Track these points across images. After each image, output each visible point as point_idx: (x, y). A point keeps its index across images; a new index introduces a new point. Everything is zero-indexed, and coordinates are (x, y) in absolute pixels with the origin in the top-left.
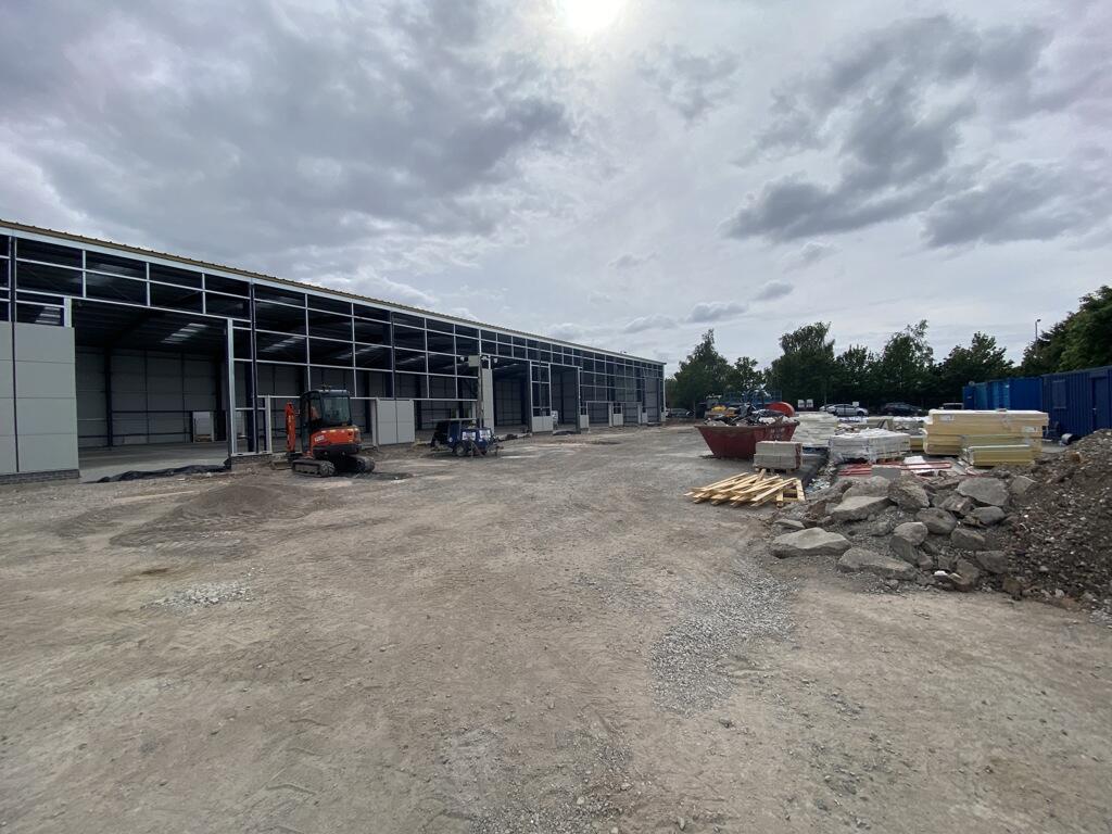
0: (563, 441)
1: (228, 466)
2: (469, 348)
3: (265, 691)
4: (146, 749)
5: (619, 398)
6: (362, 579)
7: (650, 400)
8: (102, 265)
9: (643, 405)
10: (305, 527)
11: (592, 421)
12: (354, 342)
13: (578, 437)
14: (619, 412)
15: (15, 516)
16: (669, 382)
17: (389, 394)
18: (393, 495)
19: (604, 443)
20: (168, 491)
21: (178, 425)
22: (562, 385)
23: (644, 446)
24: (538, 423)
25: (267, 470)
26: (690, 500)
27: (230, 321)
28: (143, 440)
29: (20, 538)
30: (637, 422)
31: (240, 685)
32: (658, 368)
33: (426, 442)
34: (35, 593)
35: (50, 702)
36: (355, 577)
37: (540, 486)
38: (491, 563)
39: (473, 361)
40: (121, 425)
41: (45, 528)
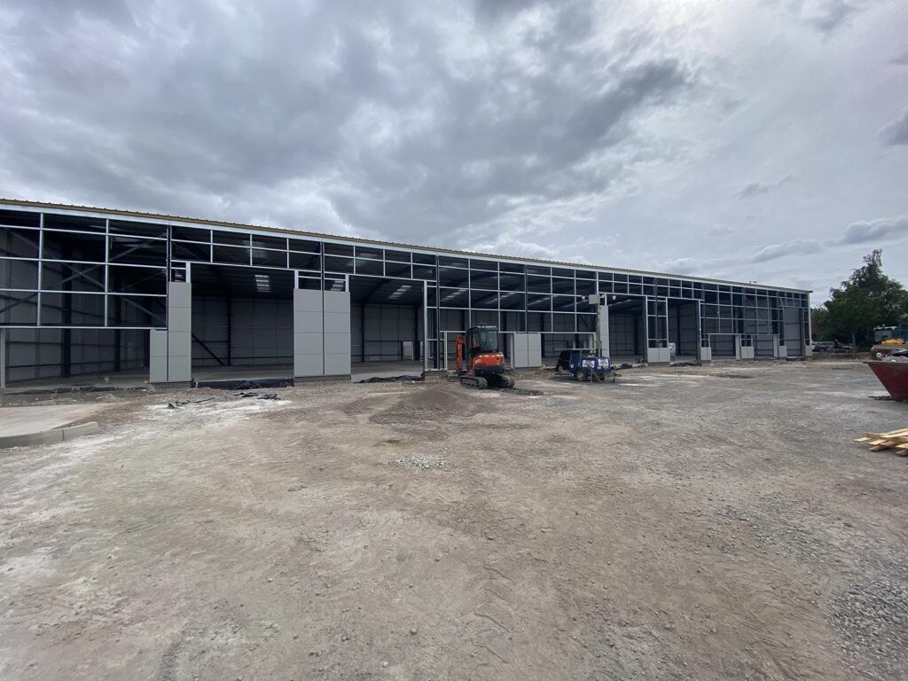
0: (682, 373)
1: (422, 378)
2: (588, 288)
3: (465, 539)
4: (400, 559)
5: (747, 330)
6: (518, 471)
7: (791, 332)
8: (363, 254)
9: (781, 336)
10: (474, 424)
11: (715, 353)
12: (499, 291)
13: (698, 369)
14: (749, 344)
15: (324, 400)
16: (816, 312)
17: (522, 329)
18: (531, 407)
19: (731, 377)
20: (393, 391)
21: (396, 350)
22: (679, 317)
23: (787, 381)
24: (653, 354)
25: (445, 381)
26: (865, 447)
27: (425, 282)
28: (378, 358)
29: (327, 412)
30: (773, 356)
31: (449, 530)
32: (802, 297)
33: (550, 368)
34: (336, 446)
35: (347, 514)
36: (513, 468)
37: (664, 414)
38: (626, 478)
39: (593, 299)
40: (369, 350)
41: (338, 408)
